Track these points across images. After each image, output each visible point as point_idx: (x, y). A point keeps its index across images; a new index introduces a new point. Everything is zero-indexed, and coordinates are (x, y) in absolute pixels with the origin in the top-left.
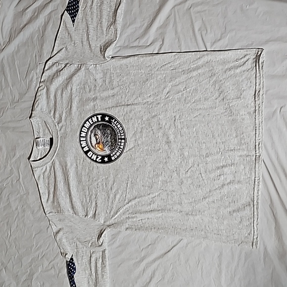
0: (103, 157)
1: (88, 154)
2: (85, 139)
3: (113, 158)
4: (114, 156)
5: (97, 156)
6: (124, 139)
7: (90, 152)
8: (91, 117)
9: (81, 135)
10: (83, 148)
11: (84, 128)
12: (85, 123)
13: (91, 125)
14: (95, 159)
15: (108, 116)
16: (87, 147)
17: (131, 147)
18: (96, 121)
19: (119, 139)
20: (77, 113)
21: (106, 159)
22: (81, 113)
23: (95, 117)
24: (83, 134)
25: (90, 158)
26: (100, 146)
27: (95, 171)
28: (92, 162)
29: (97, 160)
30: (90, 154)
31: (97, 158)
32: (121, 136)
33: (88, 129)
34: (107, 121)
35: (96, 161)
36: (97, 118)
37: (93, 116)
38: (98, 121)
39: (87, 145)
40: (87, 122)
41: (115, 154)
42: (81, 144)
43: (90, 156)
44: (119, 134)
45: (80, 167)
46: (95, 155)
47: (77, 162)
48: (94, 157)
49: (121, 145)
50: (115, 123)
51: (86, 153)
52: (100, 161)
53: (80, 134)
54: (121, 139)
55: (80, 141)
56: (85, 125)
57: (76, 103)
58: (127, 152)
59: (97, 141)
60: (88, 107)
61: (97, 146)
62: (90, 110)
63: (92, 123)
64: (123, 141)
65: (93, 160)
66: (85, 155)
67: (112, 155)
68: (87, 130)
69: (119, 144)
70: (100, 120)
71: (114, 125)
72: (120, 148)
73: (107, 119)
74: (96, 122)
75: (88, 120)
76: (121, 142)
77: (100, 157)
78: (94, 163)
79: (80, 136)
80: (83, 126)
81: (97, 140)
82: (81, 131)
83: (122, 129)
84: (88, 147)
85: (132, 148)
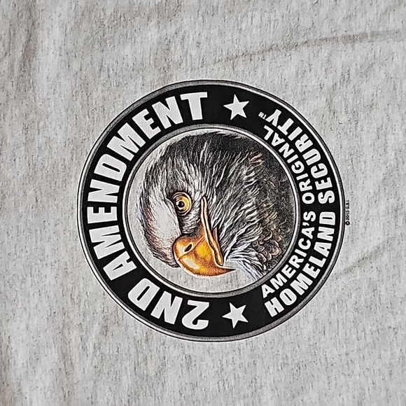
0: (218, 306)
1: (133, 295)
2: (112, 216)
3: (273, 307)
4: (277, 294)
5: (186, 298)
6: (334, 207)
7: (145, 282)
8: (147, 104)
9: (92, 197)
10: (100, 264)
11: (106, 158)
12: (113, 132)
13: (150, 143)
14: (171, 319)
15: (243, 95)
16: (126, 255)
17: (371, 248)
18: (178, 120)
19: (304, 208)
20: (66, 85)
21: (236, 315)
22: (85, 84)
23: (171, 101)
24: (103, 192)
25: (146, 314)
26: (202, 250)
27: (174, 379)
28: (157, 334)
29: (187, 321)
30: (142, 293)
31: (185, 309)
32: (315, 192)
33: (130, 165)
34: (238, 122)
35: (178, 328)
36: (184, 107)
37: (162, 97)
38: (188, 121)
39: (128, 248)
40: (126, 130)
41: (287, 285)
42: (91, 246)
43: (143, 305)
44: (305, 186)
45: (84, 367)
46: (174, 294)
47: (65, 341)
48: (168, 308)
49: (315, 240)
50: (284, 129)
51: (120, 287)
52: (203, 324)
53: (87, 189)
54: (318, 208)
55: (87, 227)
56: (114, 144)
57: (57, 32)
58: (349, 271)
59: (181, 225)
60: (127, 51)
61: (181, 248)
62: (139, 68)
63: (151, 133)
64: (328, 217)
65: (160, 322)
66: (112, 301)
67: (266, 290)
68: (123, 167)
69: (308, 232)
70: (197, 114)
71: (277, 140)
72: (311, 252)
73: (237, 108)
74: (174, 127)
75: (128, 118)
76: (316, 224)
77: (202, 307)
78: (170, 338)
79: (85, 204)
80: (103, 149)
81: (181, 216)
82: (91, 175)
83: (324, 160)
84: (133, 258)
85: (378, 251)
